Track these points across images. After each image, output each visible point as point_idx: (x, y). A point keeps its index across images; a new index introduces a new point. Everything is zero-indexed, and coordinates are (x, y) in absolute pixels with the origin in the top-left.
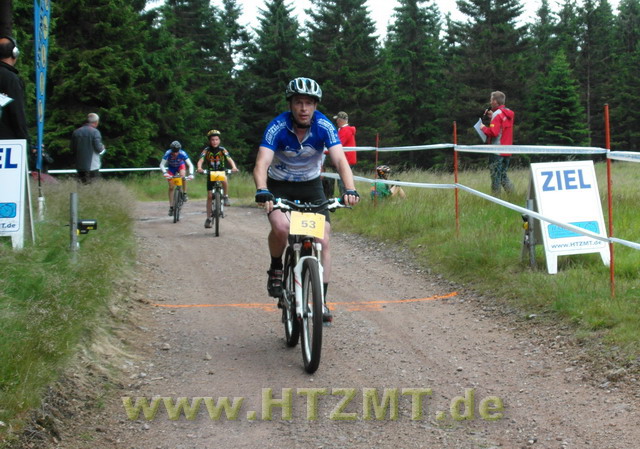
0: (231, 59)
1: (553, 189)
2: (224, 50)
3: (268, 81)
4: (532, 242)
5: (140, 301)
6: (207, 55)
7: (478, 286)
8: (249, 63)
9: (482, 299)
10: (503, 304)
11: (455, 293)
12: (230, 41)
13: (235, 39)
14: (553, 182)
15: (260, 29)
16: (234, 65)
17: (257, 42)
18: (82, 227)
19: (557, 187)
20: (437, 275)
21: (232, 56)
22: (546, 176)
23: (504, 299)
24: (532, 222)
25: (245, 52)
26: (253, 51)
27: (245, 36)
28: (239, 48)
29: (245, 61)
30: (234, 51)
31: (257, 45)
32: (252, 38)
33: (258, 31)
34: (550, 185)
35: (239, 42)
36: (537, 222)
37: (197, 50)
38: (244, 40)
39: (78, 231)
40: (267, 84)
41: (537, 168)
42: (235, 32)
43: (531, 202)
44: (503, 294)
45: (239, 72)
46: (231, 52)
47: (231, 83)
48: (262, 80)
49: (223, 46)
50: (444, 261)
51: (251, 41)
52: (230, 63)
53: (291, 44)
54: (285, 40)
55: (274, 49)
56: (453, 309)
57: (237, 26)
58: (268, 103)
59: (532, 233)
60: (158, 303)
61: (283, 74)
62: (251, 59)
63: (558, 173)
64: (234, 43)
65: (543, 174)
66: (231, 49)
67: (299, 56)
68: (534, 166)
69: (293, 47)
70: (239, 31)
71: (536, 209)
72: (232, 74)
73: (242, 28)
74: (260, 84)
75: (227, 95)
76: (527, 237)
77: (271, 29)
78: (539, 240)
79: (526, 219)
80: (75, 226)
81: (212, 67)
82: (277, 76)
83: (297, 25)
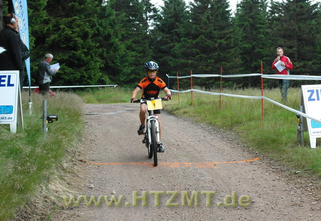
0: (147, 23)
1: (314, 100)
2: (143, 18)
3: (168, 36)
4: (302, 130)
5: (81, 161)
6: (134, 21)
7: (271, 154)
8: (157, 25)
9: (272, 162)
10: (283, 165)
11: (257, 158)
12: (146, 13)
13: (150, 12)
14: (315, 96)
15: (163, 6)
16: (149, 26)
17: (162, 13)
18: (49, 119)
19: (316, 99)
20: (249, 148)
21: (148, 21)
22: (310, 93)
23: (284, 162)
24: (302, 119)
25: (155, 19)
26: (159, 18)
27: (155, 10)
28: (151, 17)
29: (155, 24)
30: (149, 18)
31: (162, 16)
32: (159, 11)
33: (162, 7)
34: (312, 98)
35: (152, 14)
36: (305, 119)
37: (128, 18)
38: (154, 12)
39: (47, 121)
40: (167, 38)
41: (305, 88)
42: (149, 8)
43: (301, 107)
44: (283, 160)
45: (152, 31)
46: (147, 19)
47: (147, 37)
48: (164, 35)
49: (142, 16)
50: (254, 140)
51: (159, 13)
52: (146, 26)
53: (181, 15)
54: (177, 12)
55: (171, 18)
56: (256, 167)
57: (151, 5)
58: (167, 48)
59: (302, 125)
60: (91, 162)
61: (176, 32)
62: (158, 23)
63: (317, 91)
64: (148, 14)
65: (308, 91)
66: (147, 18)
67: (185, 22)
68: (303, 87)
69: (182, 17)
70: (152, 7)
71: (304, 111)
72: (147, 32)
73: (153, 5)
74: (163, 37)
75: (144, 44)
76: (299, 127)
77: (170, 6)
78: (306, 129)
79: (298, 117)
80: (45, 119)
81: (136, 28)
82: (172, 33)
83: (184, 4)
